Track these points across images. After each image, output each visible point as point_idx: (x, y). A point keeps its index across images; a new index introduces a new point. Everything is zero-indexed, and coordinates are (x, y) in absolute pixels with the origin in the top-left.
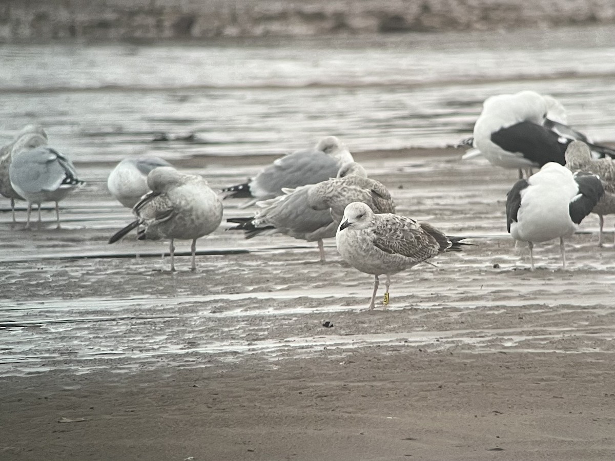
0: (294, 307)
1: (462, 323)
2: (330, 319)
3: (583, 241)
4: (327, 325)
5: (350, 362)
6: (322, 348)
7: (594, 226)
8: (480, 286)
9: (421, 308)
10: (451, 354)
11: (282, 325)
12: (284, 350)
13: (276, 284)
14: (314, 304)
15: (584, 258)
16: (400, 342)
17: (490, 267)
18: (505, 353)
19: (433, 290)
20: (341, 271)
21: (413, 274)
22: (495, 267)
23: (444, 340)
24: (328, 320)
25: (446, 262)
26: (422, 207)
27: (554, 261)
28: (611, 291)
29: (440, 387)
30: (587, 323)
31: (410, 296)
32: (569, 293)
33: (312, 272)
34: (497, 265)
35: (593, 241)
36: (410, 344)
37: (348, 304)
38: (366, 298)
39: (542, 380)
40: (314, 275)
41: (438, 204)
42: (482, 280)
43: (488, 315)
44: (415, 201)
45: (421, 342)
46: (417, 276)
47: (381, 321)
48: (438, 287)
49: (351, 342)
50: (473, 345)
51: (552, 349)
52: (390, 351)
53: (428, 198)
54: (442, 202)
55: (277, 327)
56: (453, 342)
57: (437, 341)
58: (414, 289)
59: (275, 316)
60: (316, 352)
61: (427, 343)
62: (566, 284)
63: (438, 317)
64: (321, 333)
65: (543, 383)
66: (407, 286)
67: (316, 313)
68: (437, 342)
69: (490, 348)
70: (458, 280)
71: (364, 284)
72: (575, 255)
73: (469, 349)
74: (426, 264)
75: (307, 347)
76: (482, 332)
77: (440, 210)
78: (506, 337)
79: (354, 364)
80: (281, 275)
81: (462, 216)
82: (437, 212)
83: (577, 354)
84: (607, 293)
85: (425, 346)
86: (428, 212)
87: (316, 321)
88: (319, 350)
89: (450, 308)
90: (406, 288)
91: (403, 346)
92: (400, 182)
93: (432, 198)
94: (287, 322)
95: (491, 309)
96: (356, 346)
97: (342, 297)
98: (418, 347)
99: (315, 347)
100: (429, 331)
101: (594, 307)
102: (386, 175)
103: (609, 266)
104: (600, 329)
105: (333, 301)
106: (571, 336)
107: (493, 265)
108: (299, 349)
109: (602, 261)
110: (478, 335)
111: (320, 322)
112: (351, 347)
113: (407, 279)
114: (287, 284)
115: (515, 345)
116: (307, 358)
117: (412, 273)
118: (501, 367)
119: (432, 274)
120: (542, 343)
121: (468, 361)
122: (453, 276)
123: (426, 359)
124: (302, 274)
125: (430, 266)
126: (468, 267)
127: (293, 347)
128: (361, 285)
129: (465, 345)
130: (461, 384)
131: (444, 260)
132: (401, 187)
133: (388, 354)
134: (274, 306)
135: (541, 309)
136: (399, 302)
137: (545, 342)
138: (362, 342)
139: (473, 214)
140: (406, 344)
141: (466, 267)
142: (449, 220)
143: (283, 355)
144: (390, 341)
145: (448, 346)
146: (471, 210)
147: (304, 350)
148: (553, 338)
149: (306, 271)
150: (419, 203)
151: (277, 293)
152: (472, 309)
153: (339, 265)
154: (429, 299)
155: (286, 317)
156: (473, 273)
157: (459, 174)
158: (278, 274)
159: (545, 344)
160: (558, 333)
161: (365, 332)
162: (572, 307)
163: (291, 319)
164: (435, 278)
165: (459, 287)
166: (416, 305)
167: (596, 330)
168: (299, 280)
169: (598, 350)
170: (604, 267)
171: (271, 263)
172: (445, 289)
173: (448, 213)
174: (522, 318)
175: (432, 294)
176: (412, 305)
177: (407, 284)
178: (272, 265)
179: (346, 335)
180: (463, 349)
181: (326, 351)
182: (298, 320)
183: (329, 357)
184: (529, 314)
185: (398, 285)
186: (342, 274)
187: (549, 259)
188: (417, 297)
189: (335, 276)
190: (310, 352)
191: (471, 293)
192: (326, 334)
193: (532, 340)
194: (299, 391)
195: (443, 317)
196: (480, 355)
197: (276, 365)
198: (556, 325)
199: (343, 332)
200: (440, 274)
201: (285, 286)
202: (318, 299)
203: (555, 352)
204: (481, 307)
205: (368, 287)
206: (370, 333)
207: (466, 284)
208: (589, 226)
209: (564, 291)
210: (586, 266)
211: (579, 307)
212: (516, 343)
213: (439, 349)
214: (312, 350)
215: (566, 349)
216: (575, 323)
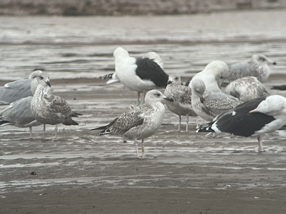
0: (15, 164)
1: (107, 172)
2: (34, 170)
3: (170, 129)
4: (33, 173)
5: (45, 194)
6: (30, 186)
8: (116, 152)
9: (84, 164)
10: (100, 189)
11: (8, 174)
12: (9, 188)
13: (5, 151)
14: (26, 162)
15: (170, 138)
16: (73, 183)
17: (122, 142)
18: (128, 188)
19: (92, 155)
20: (41, 145)
21: (81, 146)
23: (97, 181)
24: (33, 171)
25: (98, 140)
26: (86, 110)
27: (155, 139)
28: (184, 156)
29: (94, 207)
30: (171, 173)
31: (79, 158)
32: (163, 157)
33: (25, 145)
34: (126, 141)
35: (175, 129)
36: (78, 184)
37: (45, 162)
38: (54, 159)
39: (148, 203)
40: (27, 146)
41: (95, 108)
42: (118, 149)
43: (120, 168)
44: (83, 107)
45: (84, 182)
46: (83, 147)
47: (63, 171)
48: (94, 153)
49: (46, 183)
50: (112, 184)
51: (153, 186)
52: (67, 187)
53: (89, 105)
54: (97, 107)
55: (5, 175)
56: (101, 182)
57: (93, 182)
58: (81, 154)
59: (4, 169)
60: (26, 188)
61: (87, 183)
62: (161, 152)
63: (94, 169)
64: (29, 178)
65: (148, 205)
66: (78, 152)
67: (27, 167)
68: (93, 183)
69: (121, 186)
70: (105, 149)
71: (54, 151)
72: (166, 136)
73: (110, 186)
74: (88, 140)
75: (22, 186)
76: (117, 177)
77: (96, 111)
78: (130, 180)
79: (48, 195)
80: (8, 146)
81: (108, 115)
82: (94, 112)
83: (166, 189)
84: (182, 157)
85: (86, 184)
86: (89, 113)
87: (27, 172)
88: (28, 187)
89: (100, 164)
90: (77, 153)
91: (75, 185)
92: (75, 96)
93: (92, 105)
94: (10, 172)
95: (122, 165)
96: (48, 185)
97: (41, 158)
98: (83, 185)
99: (26, 186)
100: (89, 176)
101: (175, 164)
102: (67, 92)
103: (183, 142)
104: (178, 176)
105: (37, 161)
106: (163, 179)
108: (17, 187)
109: (180, 140)
110: (115, 179)
111: (29, 172)
112: (46, 185)
113: (78, 149)
114: (11, 151)
115: (134, 184)
116: (22, 192)
117: (80, 145)
118: (126, 196)
119: (91, 146)
120: (149, 183)
121: (109, 193)
122: (102, 147)
123: (87, 192)
124: (20, 146)
125: (90, 141)
126: (110, 142)
127: (14, 186)
128: (52, 152)
129: (108, 184)
130: (105, 205)
131: (97, 138)
132: (75, 99)
133: (66, 189)
134: (3, 163)
135: (148, 165)
136: (73, 161)
137: (150, 183)
138: (52, 183)
139: (114, 114)
140: (76, 184)
141: (109, 142)
142: (100, 117)
143: (8, 190)
144: (68, 182)
145: (99, 184)
146: (112, 112)
147: (20, 187)
148: (154, 180)
149: (22, 144)
150: (85, 108)
151: (5, 156)
152: (112, 165)
153: (40, 141)
154: (89, 159)
155: (10, 170)
156: (112, 145)
157: (106, 92)
158: (6, 146)
159: (149, 184)
160: (156, 177)
161: (54, 177)
163: (13, 171)
164: (93, 148)
165: (105, 153)
166: (82, 163)
167: (176, 176)
168: (18, 149)
169: (177, 187)
170: (181, 143)
171: (2, 140)
172: (98, 154)
173: (100, 113)
174: (138, 170)
175: (91, 157)
176: (80, 163)
177: (77, 151)
178: (3, 141)
179: (43, 179)
180: (106, 186)
181: (32, 188)
182: (17, 171)
183: (34, 191)
184: (141, 168)
185: (73, 152)
186: (42, 146)
187: (153, 138)
188: (83, 158)
189: (38, 147)
190: (23, 189)
191: (112, 156)
192: (32, 179)
193: (143, 181)
194: (17, 210)
195: (96, 169)
196: (115, 189)
197: (4, 195)
198: (156, 173)
199: (42, 178)
200: (95, 146)
201: (10, 152)
202: (28, 160)
203: (155, 188)
204: (117, 164)
205: (56, 153)
206: (57, 178)
207: (109, 151)
208: (173, 121)
209: (160, 155)
210: (172, 142)
211: (167, 164)
212: (134, 183)
213: (94, 186)
214: (24, 187)
215: (160, 186)
216: (166, 172)
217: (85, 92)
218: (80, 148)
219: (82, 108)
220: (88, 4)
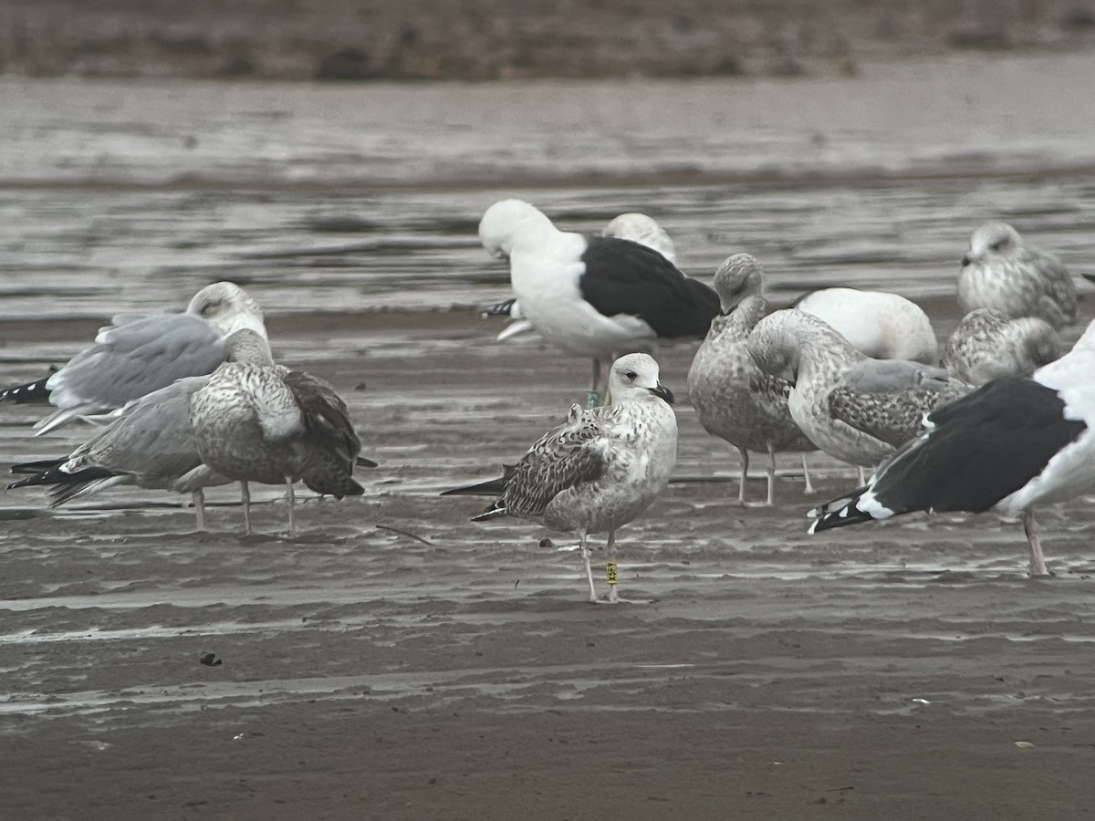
0: (143, 625)
1: (479, 654)
2: (214, 648)
3: (710, 496)
4: (208, 660)
5: (254, 735)
6: (197, 707)
7: (732, 468)
8: (513, 582)
9: (397, 625)
10: (455, 715)
11: (116, 662)
12: (121, 712)
14: (185, 619)
15: (711, 529)
16: (355, 694)
17: (534, 544)
18: (559, 713)
19: (423, 591)
20: (240, 554)
21: (383, 559)
22: (543, 544)
23: (443, 688)
24: (212, 652)
25: (449, 536)
26: (404, 427)
27: (654, 533)
28: (759, 592)
29: (433, 781)
30: (715, 654)
31: (377, 601)
32: (682, 597)
33: (180, 555)
34: (547, 540)
35: (728, 495)
36: (374, 698)
37: (253, 620)
38: (289, 607)
39: (630, 765)
40: (186, 561)
41: (433, 421)
42: (518, 570)
43: (528, 639)
44: (390, 415)
45: (397, 692)
46: (392, 562)
47: (318, 651)
48: (433, 583)
49: (255, 695)
50: (498, 697)
51: (648, 705)
52: (336, 711)
53: (415, 409)
55: (106, 665)
56: (459, 692)
57: (428, 690)
58: (385, 589)
59: (104, 644)
60: (185, 714)
61: (409, 694)
62: (676, 579)
63: (430, 642)
65: (630, 772)
66: (372, 582)
67: (187, 637)
68: (428, 693)
69: (531, 703)
70: (473, 571)
71: (285, 578)
72: (694, 523)
73: (490, 706)
74: (411, 539)
75: (168, 705)
76: (516, 673)
77: (439, 432)
78: (561, 683)
79: (263, 738)
80: (117, 561)
81: (482, 445)
82: (434, 436)
83: (697, 715)
84: (754, 596)
85: (404, 699)
86: (414, 437)
87: (186, 654)
88: (192, 710)
89: (454, 626)
90: (369, 585)
91: (362, 701)
92: (361, 376)
93: (424, 409)
94: (127, 656)
95: (534, 626)
96: (266, 702)
97: (239, 604)
98: (391, 702)
99: (183, 706)
100: (413, 671)
101: (729, 624)
102: (332, 363)
103: (757, 544)
104: (737, 666)
105: (222, 613)
106: (684, 678)
107: (539, 542)
108: (151, 708)
109: (744, 535)
110: (508, 679)
111: (196, 655)
112: (257, 703)
113: (372, 569)
114: (128, 579)
115: (579, 696)
116: (167, 726)
117: (382, 557)
118: (551, 740)
119: (420, 559)
120: (631, 692)
121: (488, 729)
123: (406, 727)
124: (161, 559)
125: (417, 542)
126: (491, 545)
127: (138, 705)
128: (280, 581)
130: (473, 775)
131: (444, 531)
132: (361, 388)
133: (329, 717)
134: (100, 624)
135: (630, 627)
137: (636, 691)
138: (279, 694)
139: (504, 441)
140: (367, 698)
141: (487, 545)
143: (118, 722)
144: (336, 692)
145: (448, 700)
146: (498, 433)
147: (161, 712)
148: (651, 683)
149: (167, 554)
150: (398, 419)
151: (108, 598)
152: (497, 627)
153: (236, 542)
154: (415, 609)
155: (126, 646)
156: (499, 557)
157: (476, 362)
158: (109, 559)
159: (634, 695)
160: (660, 673)
162: (687, 623)
163: (134, 650)
164: (426, 568)
165: (473, 584)
166: (389, 621)
167: (732, 667)
169: (734, 707)
170: (746, 547)
171: (96, 538)
172: (448, 588)
173: (453, 438)
174: (592, 645)
175: (420, 598)
176: (381, 621)
177: (371, 577)
178: (99, 542)
179: (248, 680)
180: (478, 705)
181: (207, 714)
182: (148, 651)
183: (212, 724)
184: (606, 637)
186: (241, 560)
187: (646, 530)
188: (392, 604)
189: (227, 564)
190: (173, 716)
191: (497, 595)
192: (207, 680)
193: (612, 686)
194: (149, 794)
195: (441, 643)
196: (511, 717)
197: (103, 741)
199: (241, 675)
200: (437, 558)
201: (124, 584)
202: (192, 610)
203: (654, 710)
204: (516, 624)
206: (296, 677)
207: (488, 579)
208: (722, 468)
209: (673, 591)
210: (715, 543)
211: (700, 623)
212: (580, 693)
213: (432, 706)
214: (177, 711)
215: (674, 704)
216: (693, 654)
217: (398, 362)
218: (379, 568)
219: (387, 422)
220: (409, 37)
